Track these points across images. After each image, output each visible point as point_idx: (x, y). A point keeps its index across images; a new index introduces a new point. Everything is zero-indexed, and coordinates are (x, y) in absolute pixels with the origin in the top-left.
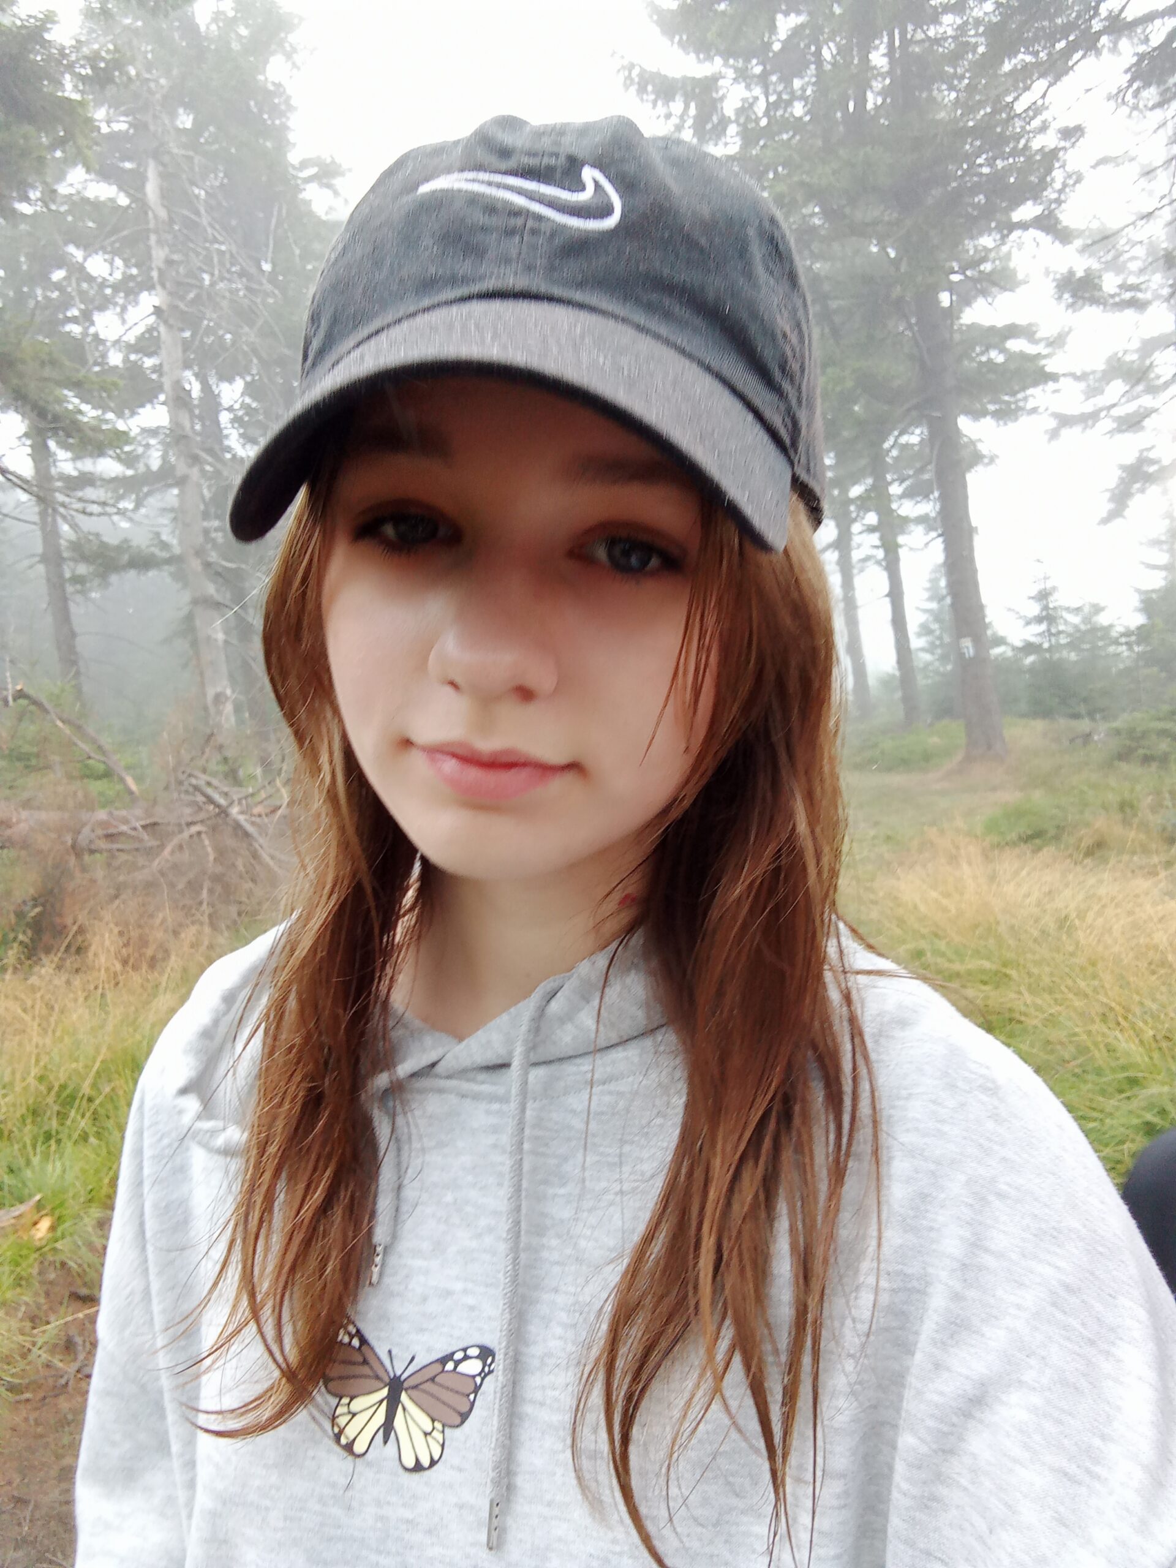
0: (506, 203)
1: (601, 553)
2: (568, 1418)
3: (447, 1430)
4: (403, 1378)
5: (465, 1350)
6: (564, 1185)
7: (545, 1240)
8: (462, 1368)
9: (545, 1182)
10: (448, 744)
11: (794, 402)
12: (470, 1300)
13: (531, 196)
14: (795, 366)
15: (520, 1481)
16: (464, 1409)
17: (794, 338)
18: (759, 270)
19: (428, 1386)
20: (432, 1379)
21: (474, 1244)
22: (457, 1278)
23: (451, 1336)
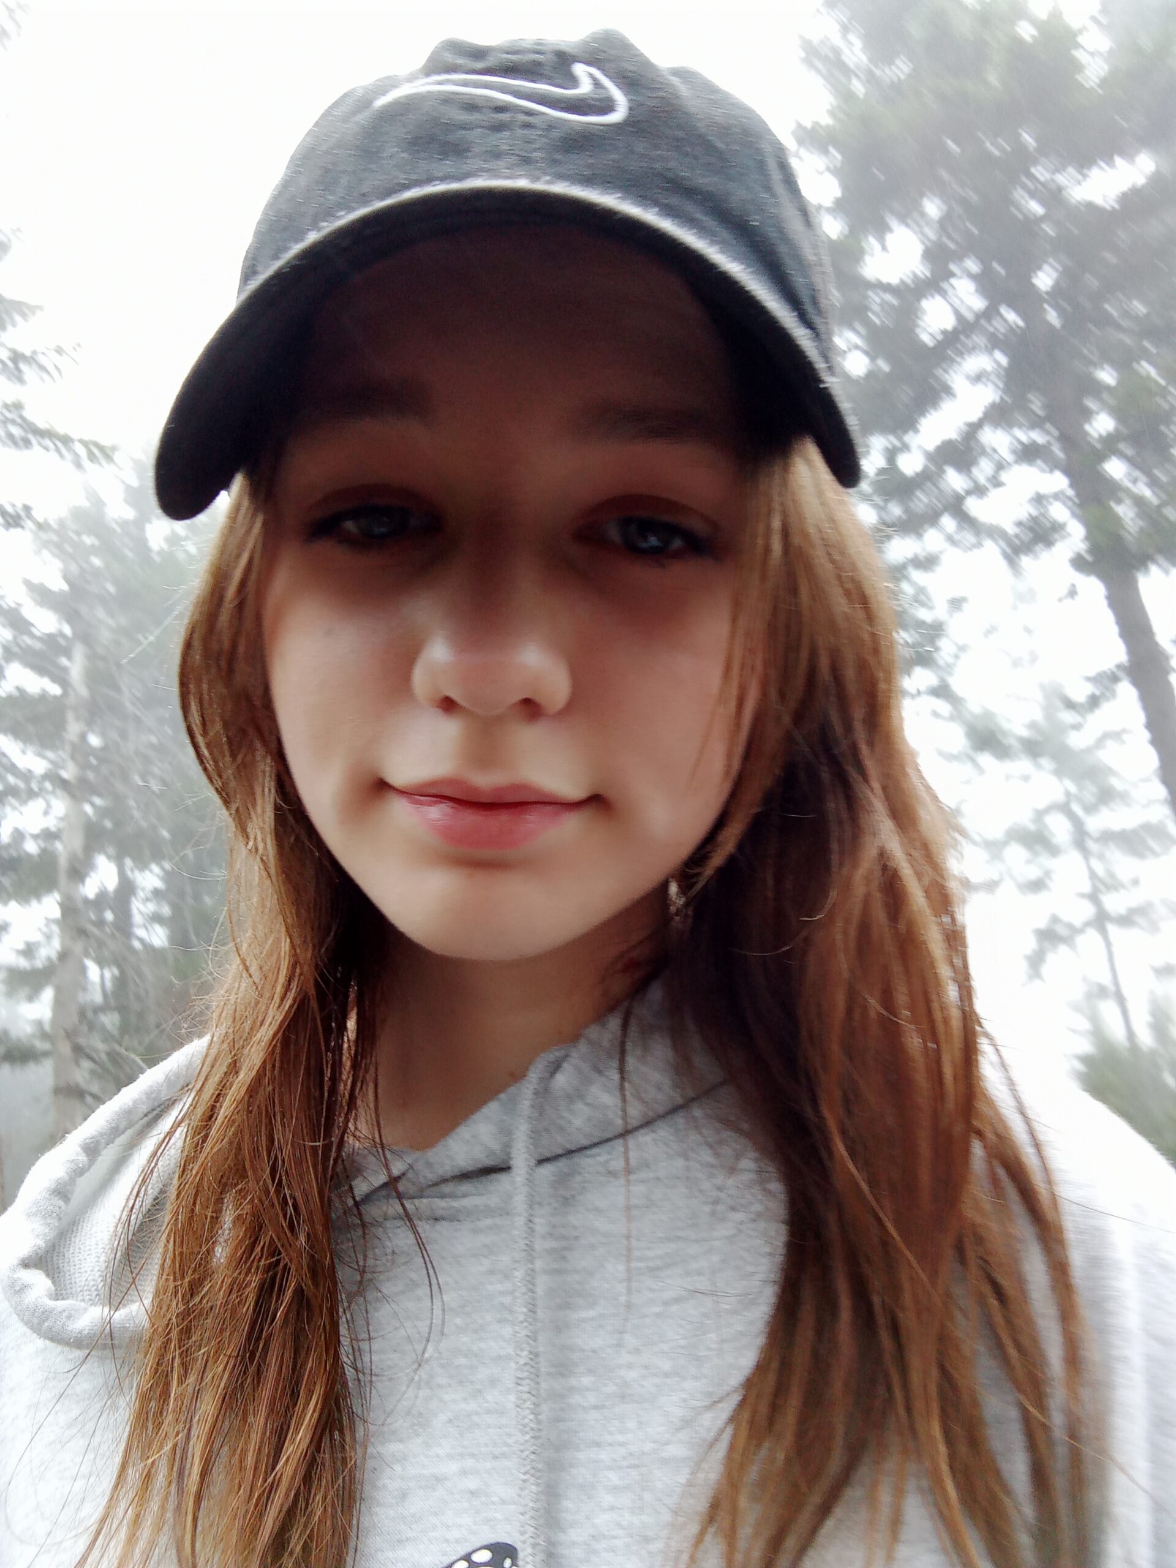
1: (614, 533)
5: (468, 1556)
6: (592, 1305)
9: (568, 1306)
22: (450, 1457)
23: (447, 1541)
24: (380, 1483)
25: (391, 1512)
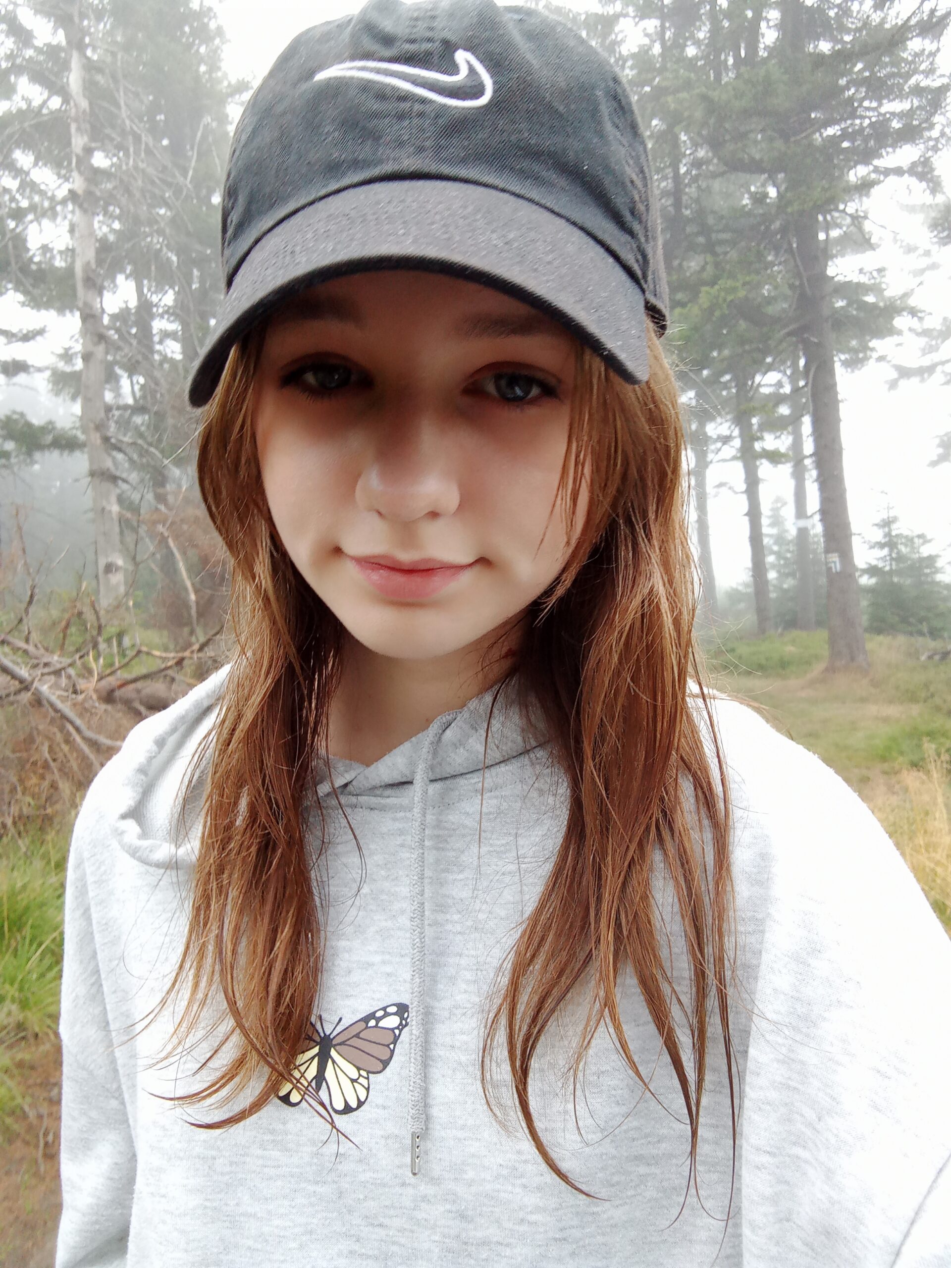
0: (394, 89)
2: (475, 1057)
3: (370, 1075)
4: (332, 1037)
5: (384, 1009)
6: (461, 872)
7: (448, 917)
8: (382, 1024)
9: (447, 871)
10: (374, 557)
11: (643, 240)
12: (388, 969)
13: (416, 81)
14: (641, 207)
15: (435, 1111)
16: (385, 1057)
17: (639, 183)
18: (609, 127)
19: (355, 1042)
20: (357, 1036)
21: (389, 924)
22: (376, 952)
23: (373, 999)
24: (336, 963)
25: (343, 980)
